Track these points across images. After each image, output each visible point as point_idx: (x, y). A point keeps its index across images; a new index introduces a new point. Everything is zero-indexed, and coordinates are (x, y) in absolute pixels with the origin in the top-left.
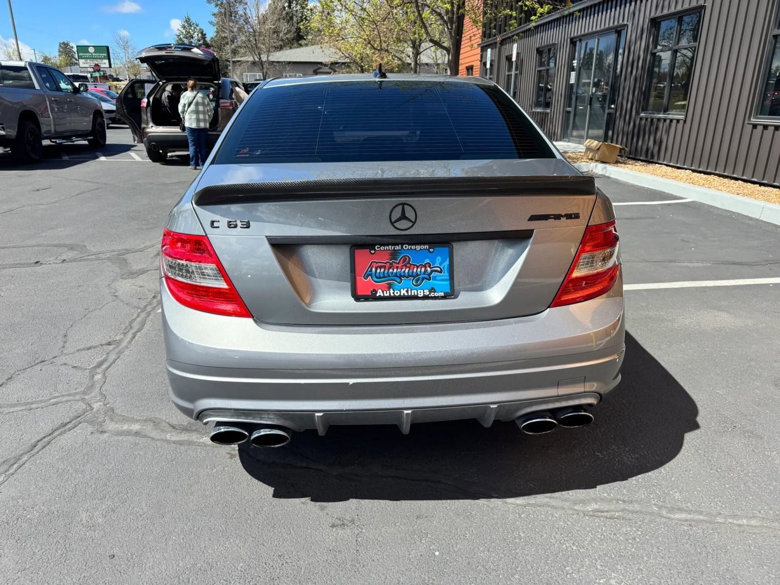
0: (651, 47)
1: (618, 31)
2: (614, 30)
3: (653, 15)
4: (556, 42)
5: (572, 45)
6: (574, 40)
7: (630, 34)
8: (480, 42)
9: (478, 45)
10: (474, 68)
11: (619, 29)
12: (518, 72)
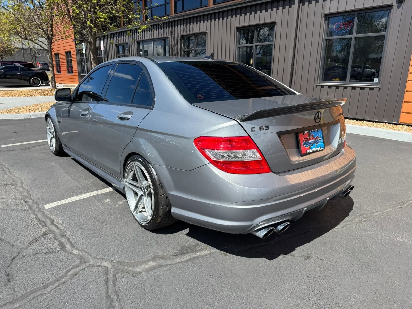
0: (183, 48)
1: (165, 40)
2: (162, 39)
3: (182, 34)
4: (128, 42)
5: (138, 44)
6: (139, 42)
7: (171, 41)
8: (74, 39)
9: (73, 40)
10: (72, 53)
11: (164, 39)
12: (105, 56)
